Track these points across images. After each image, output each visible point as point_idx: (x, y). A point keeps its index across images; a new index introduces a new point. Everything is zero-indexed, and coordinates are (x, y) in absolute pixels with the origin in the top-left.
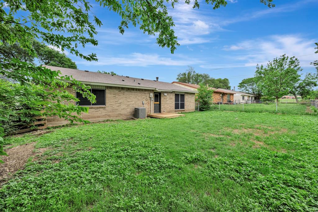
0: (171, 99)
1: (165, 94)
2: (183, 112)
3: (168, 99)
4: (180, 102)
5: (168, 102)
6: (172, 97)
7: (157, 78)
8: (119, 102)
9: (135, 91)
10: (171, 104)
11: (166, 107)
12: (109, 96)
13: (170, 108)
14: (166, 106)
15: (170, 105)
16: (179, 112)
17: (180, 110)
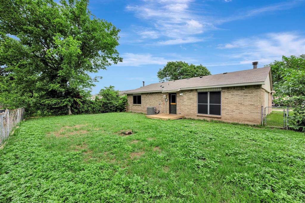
0: (190, 99)
1: (181, 94)
2: (216, 119)
3: (185, 100)
4: (209, 104)
5: (185, 103)
6: (192, 97)
7: (255, 64)
8: (146, 103)
9: (154, 94)
10: (190, 105)
11: (183, 109)
12: (142, 98)
13: (188, 110)
14: (182, 107)
15: (189, 107)
16: (206, 118)
17: (208, 115)
